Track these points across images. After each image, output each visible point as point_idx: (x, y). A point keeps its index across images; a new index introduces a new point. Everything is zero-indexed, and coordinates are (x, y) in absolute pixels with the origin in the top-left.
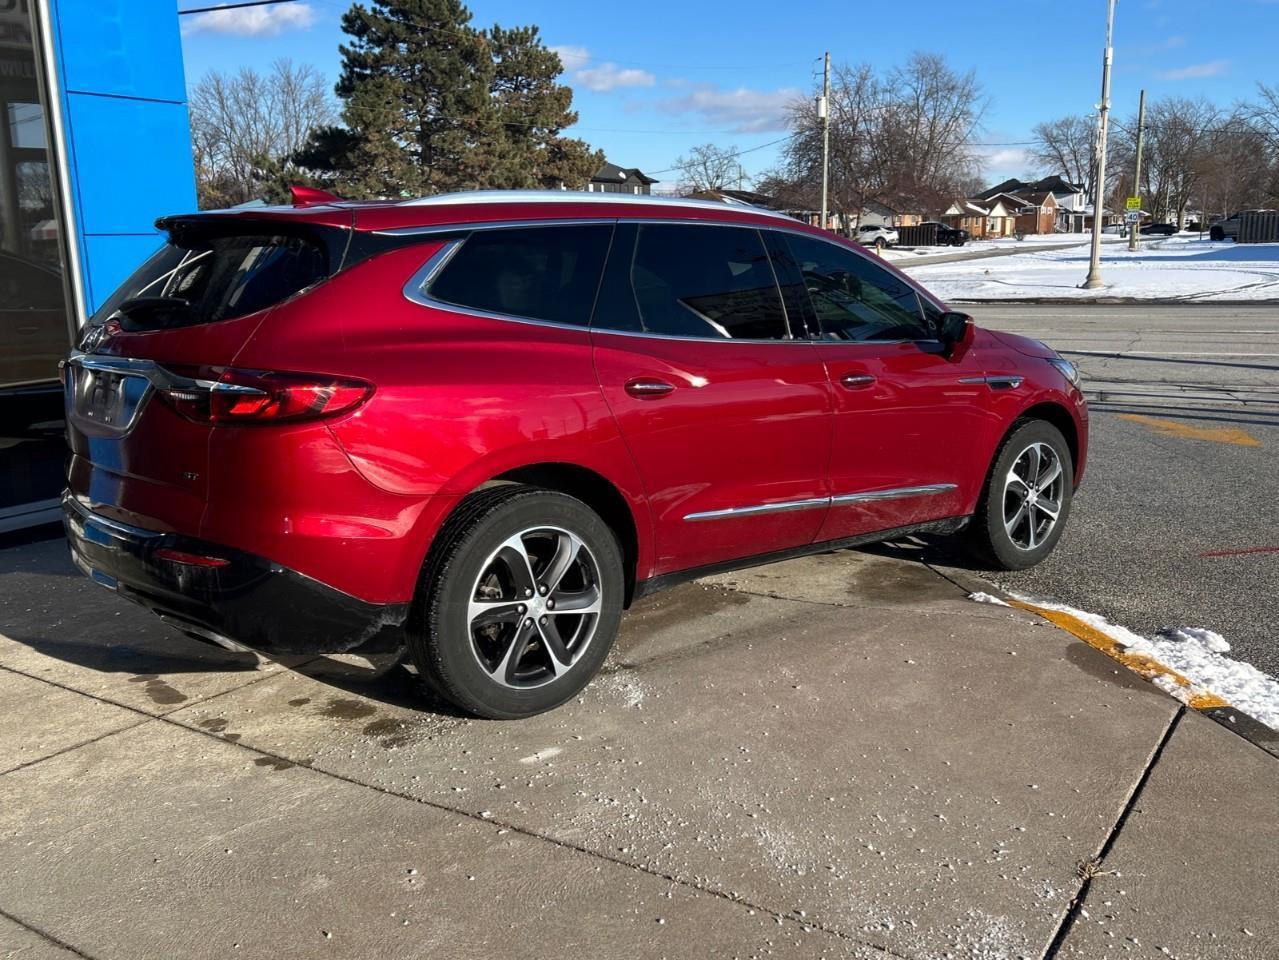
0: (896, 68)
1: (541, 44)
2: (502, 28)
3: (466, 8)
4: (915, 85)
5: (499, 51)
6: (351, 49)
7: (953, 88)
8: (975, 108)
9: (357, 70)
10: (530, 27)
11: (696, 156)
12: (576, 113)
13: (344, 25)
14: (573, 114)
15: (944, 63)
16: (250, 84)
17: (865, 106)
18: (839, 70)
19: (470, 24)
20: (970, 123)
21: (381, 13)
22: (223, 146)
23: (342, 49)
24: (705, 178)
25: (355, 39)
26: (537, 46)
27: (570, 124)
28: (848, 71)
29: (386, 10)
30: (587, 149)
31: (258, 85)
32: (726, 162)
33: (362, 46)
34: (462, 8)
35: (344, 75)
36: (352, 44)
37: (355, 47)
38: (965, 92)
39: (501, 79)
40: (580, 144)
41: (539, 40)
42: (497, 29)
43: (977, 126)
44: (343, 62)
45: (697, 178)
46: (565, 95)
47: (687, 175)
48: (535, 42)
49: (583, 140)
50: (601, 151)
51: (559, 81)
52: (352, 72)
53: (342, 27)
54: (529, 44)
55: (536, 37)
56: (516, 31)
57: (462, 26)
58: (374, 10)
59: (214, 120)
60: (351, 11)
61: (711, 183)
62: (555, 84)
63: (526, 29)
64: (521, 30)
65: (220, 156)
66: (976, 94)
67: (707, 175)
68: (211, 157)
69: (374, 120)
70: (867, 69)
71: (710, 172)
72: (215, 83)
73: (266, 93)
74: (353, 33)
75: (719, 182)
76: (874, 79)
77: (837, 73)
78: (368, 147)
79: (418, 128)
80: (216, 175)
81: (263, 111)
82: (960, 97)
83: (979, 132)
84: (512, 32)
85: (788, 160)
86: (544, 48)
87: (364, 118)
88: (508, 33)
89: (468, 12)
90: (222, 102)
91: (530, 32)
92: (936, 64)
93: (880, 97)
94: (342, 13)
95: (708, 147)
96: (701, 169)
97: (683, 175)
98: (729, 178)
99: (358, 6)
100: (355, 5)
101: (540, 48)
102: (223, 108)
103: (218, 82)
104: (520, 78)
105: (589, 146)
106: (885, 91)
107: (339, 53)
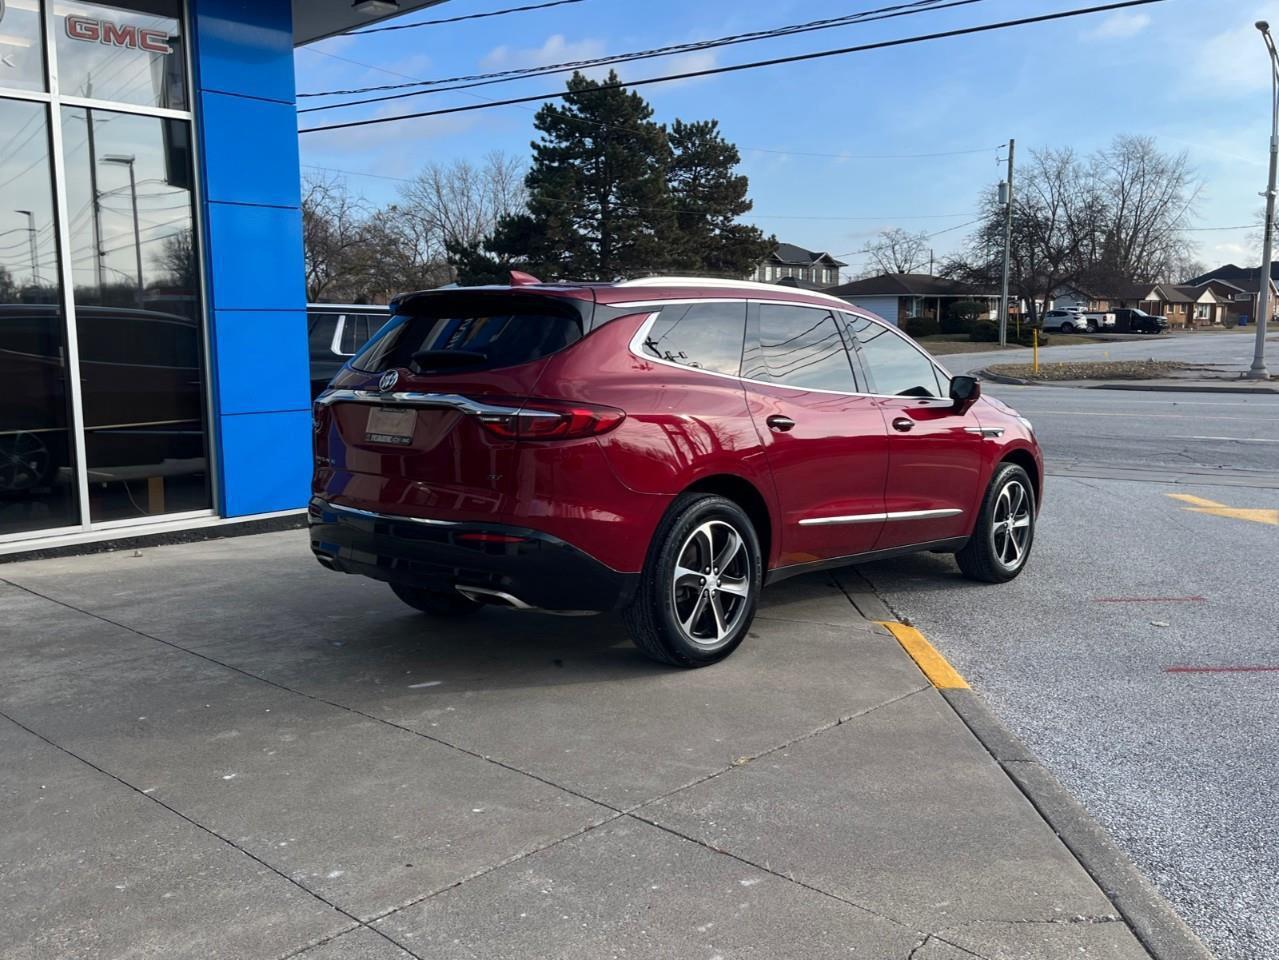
0: (1099, 152)
1: (720, 137)
2: (683, 122)
3: (648, 104)
4: (1120, 169)
5: (679, 143)
6: (542, 144)
7: (1162, 172)
8: (1186, 192)
9: (546, 162)
10: (710, 121)
11: (885, 241)
12: (751, 201)
13: (536, 122)
14: (747, 202)
15: (1152, 146)
16: (464, 174)
17: (1066, 190)
18: (1038, 155)
19: (651, 119)
20: (1180, 207)
21: (570, 110)
22: (438, 232)
23: (534, 146)
24: (893, 262)
25: (545, 135)
26: (716, 137)
27: (744, 211)
28: (1048, 156)
29: (574, 107)
30: (760, 235)
31: (472, 174)
32: (914, 246)
33: (550, 141)
34: (644, 104)
35: (535, 168)
36: (543, 139)
37: (545, 141)
38: (1176, 175)
39: (680, 170)
40: (754, 230)
41: (718, 133)
42: (679, 123)
43: (1188, 210)
44: (533, 156)
45: (885, 261)
46: (742, 183)
47: (875, 259)
48: (714, 134)
49: (756, 227)
50: (773, 236)
51: (735, 171)
52: (542, 164)
53: (534, 125)
54: (708, 136)
55: (715, 130)
56: (696, 124)
57: (644, 122)
58: (563, 107)
59: (430, 208)
60: (543, 109)
61: (899, 267)
62: (732, 174)
63: (706, 123)
64: (702, 124)
65: (435, 241)
66: (1188, 178)
67: (896, 259)
68: (427, 242)
70: (1069, 153)
71: (898, 256)
72: (432, 173)
73: (479, 182)
74: (544, 129)
75: (907, 266)
76: (1075, 163)
77: (1037, 157)
79: (599, 216)
80: (431, 258)
81: (475, 198)
82: (1169, 181)
83: (1189, 216)
84: (693, 126)
85: (973, 244)
86: (723, 140)
87: (547, 207)
88: (689, 127)
89: (650, 109)
90: (438, 192)
91: (710, 125)
92: (1143, 147)
93: (1082, 182)
94: (535, 113)
95: (897, 232)
96: (889, 252)
97: (870, 258)
98: (918, 261)
99: (550, 105)
100: (547, 104)
101: (718, 140)
102: (439, 197)
103: (435, 172)
104: (699, 169)
105: (762, 232)
106: (1088, 175)
107: (531, 148)
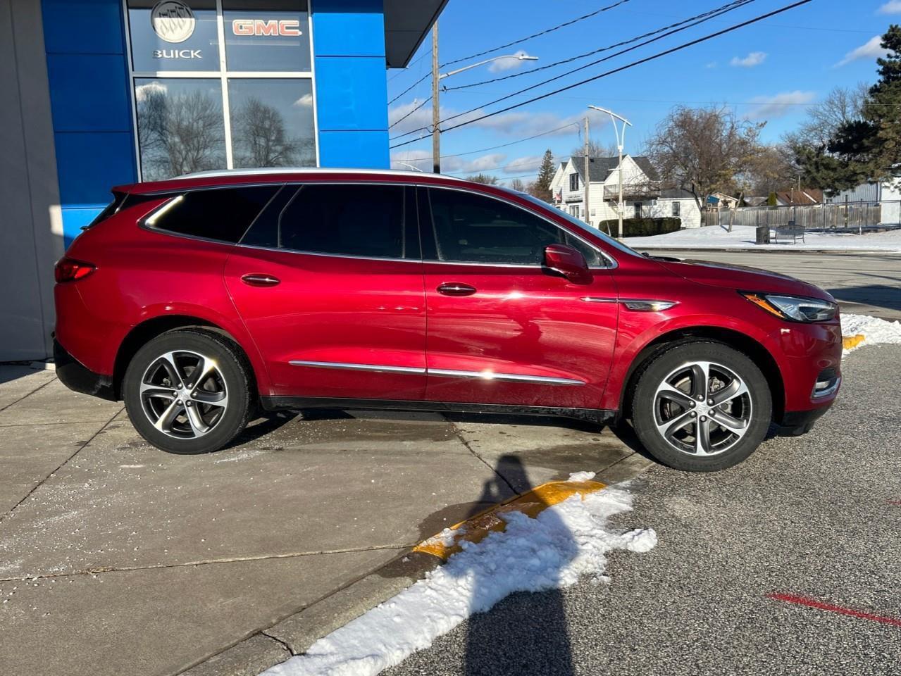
6: (887, 60)
9: (892, 75)
13: (883, 43)
23: (880, 61)
25: (892, 52)
33: (897, 56)
35: (882, 80)
36: (889, 56)
37: (891, 58)
44: (879, 71)
52: (887, 77)
53: (881, 44)
60: (889, 31)
69: (888, 112)
74: (891, 48)
78: (881, 134)
87: (879, 112)
94: (883, 34)
99: (894, 26)
100: (891, 26)
107: (877, 65)
